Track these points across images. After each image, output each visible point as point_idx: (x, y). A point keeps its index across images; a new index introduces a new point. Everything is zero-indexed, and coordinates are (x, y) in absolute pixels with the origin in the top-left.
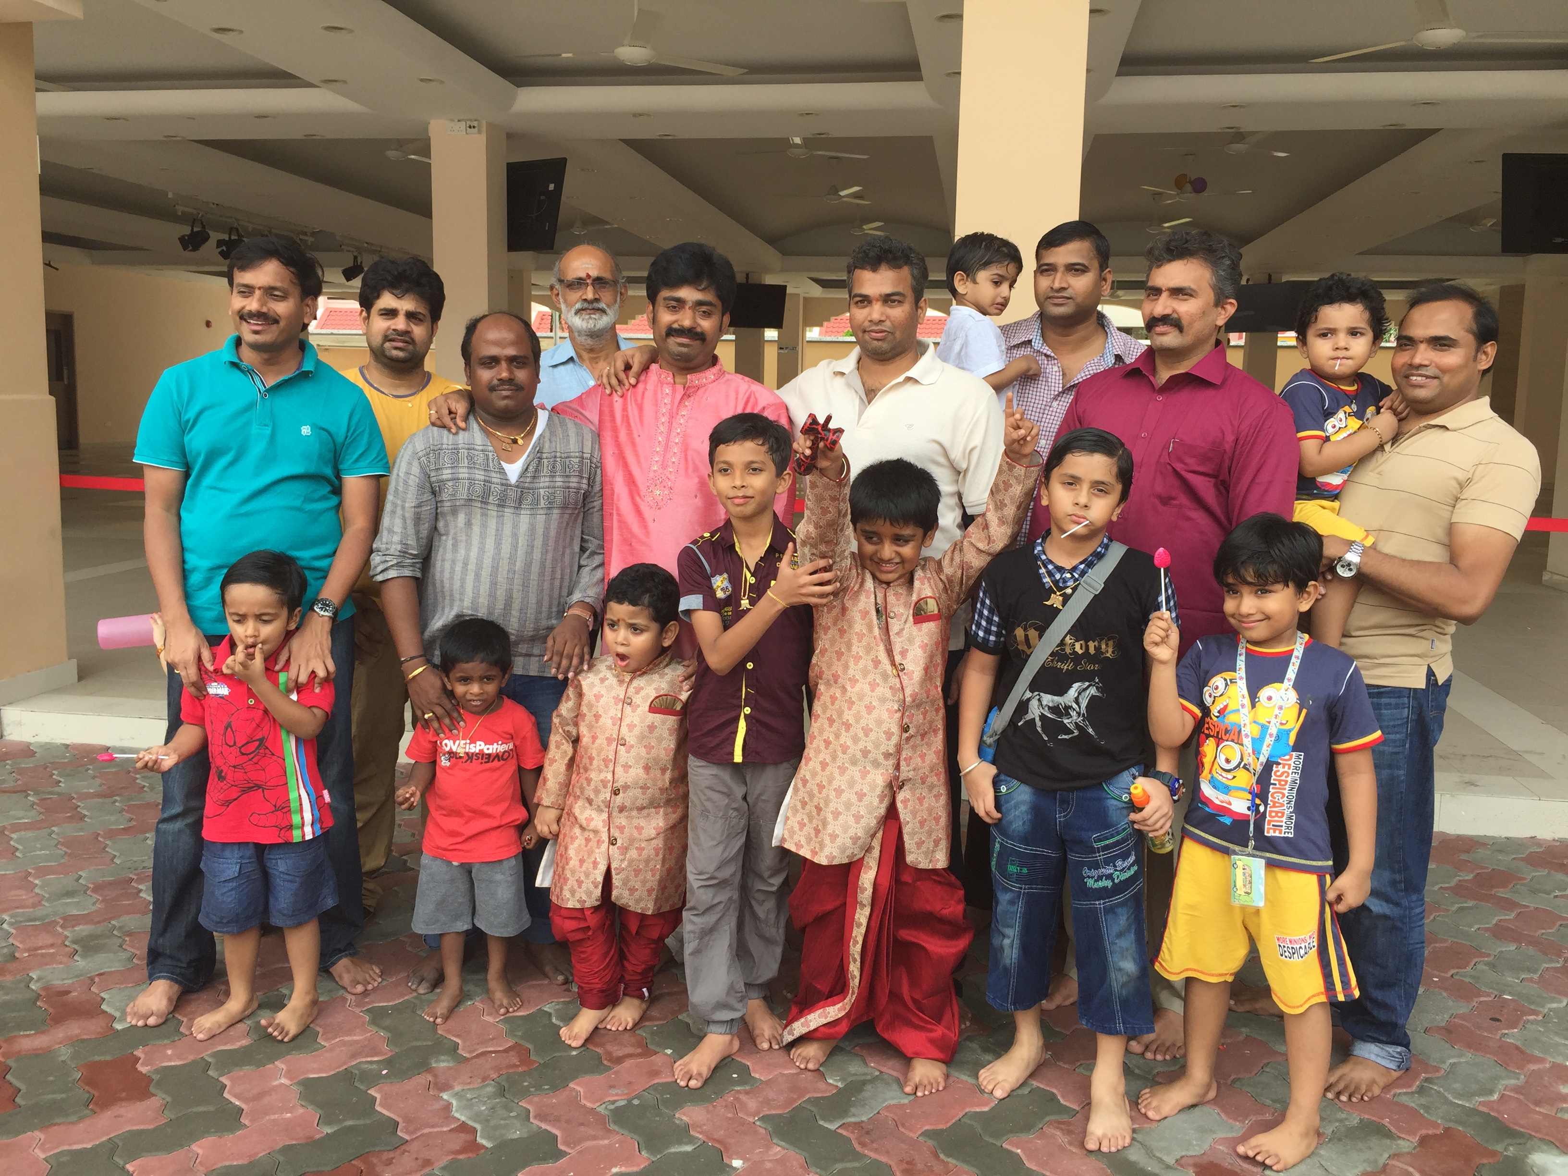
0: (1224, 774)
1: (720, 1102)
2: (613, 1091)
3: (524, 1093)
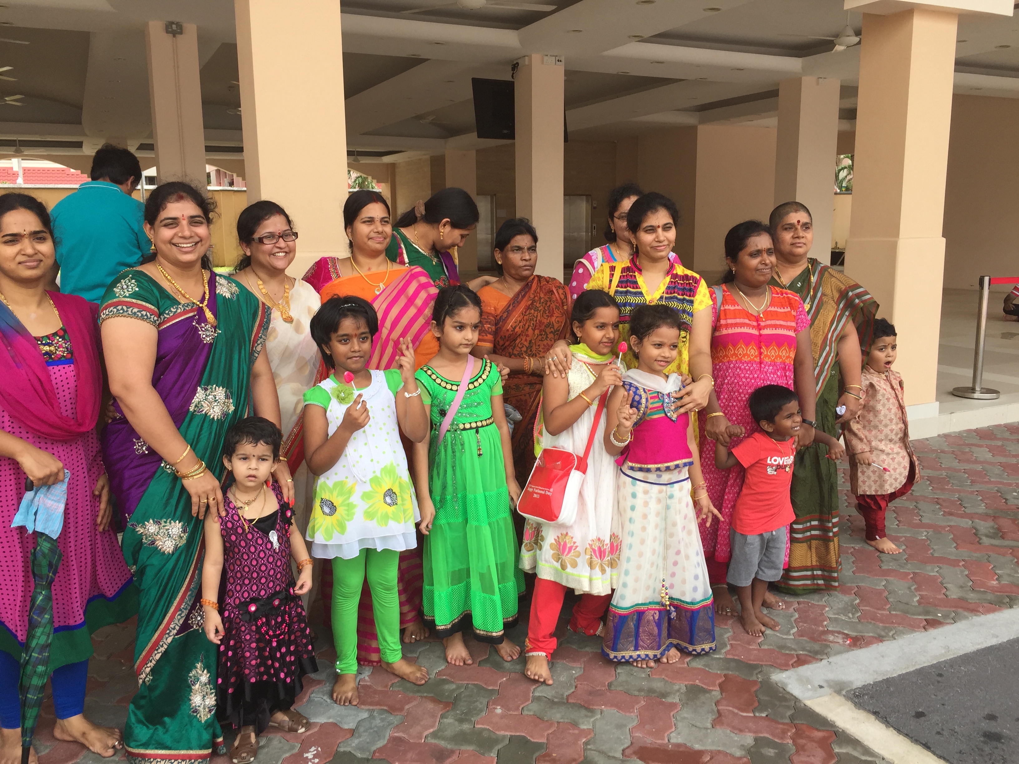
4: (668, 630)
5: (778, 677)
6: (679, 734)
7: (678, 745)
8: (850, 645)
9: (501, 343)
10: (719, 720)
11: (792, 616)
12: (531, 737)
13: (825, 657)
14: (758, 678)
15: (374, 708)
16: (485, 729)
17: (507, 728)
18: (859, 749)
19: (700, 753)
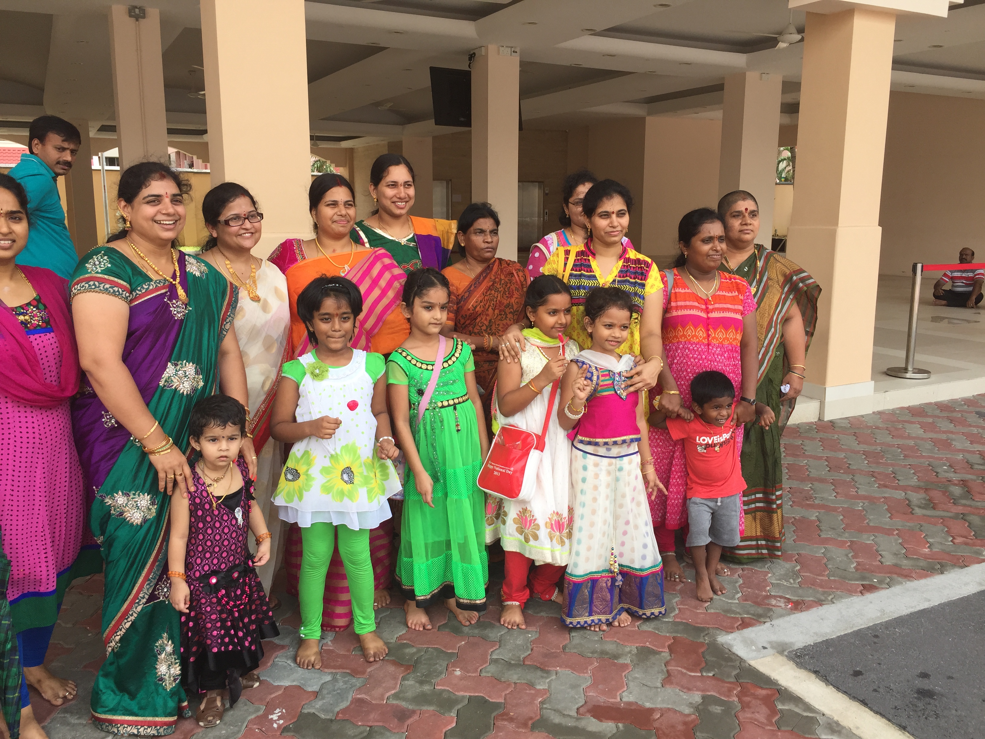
4: (620, 596)
5: (724, 639)
6: (631, 693)
7: (630, 704)
8: (791, 609)
9: (462, 321)
10: (668, 679)
11: (736, 582)
12: (489, 697)
13: (768, 620)
14: (705, 640)
15: (337, 671)
16: (444, 690)
17: (466, 689)
18: (800, 706)
19: (651, 711)
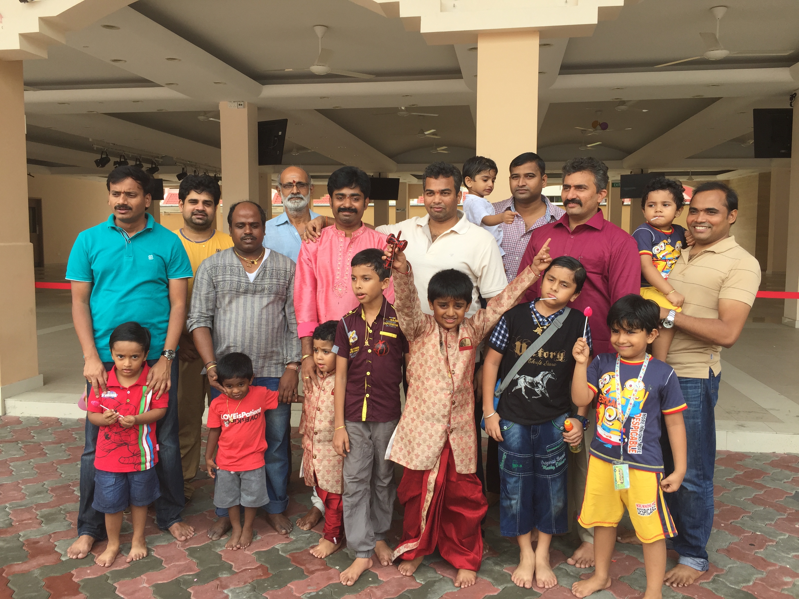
0: (608, 423)
1: (362, 593)
2: (309, 588)
3: (265, 589)
